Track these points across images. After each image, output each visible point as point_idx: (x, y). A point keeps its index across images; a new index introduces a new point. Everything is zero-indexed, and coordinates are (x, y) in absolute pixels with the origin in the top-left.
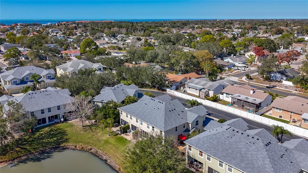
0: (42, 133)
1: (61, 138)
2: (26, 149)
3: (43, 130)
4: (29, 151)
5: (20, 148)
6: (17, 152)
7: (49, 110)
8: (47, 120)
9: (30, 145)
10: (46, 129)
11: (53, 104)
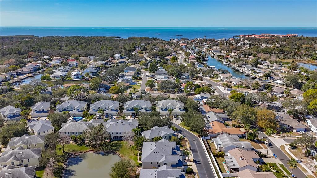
0: (113, 143)
1: (118, 148)
2: (103, 148)
3: (115, 142)
4: (103, 150)
5: (102, 147)
6: (99, 148)
7: (120, 133)
8: (119, 138)
9: (105, 147)
10: (116, 142)
11: (123, 130)
